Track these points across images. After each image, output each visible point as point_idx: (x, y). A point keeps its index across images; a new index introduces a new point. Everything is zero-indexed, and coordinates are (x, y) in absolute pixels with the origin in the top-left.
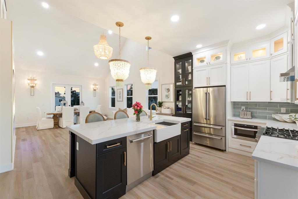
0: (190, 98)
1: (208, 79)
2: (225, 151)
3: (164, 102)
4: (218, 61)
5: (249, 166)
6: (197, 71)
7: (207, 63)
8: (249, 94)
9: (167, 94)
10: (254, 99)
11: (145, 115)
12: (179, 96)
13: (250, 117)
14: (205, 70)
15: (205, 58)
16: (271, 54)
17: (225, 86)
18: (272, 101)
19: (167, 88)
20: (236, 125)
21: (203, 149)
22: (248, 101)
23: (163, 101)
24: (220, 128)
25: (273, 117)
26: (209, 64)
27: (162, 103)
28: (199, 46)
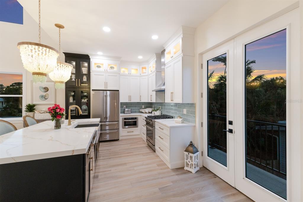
0: (85, 100)
1: (106, 84)
2: (119, 139)
3: (38, 105)
4: (112, 70)
5: (137, 143)
6: (95, 75)
7: (105, 70)
8: (130, 97)
9: (44, 94)
10: (133, 101)
11: (36, 124)
12: (69, 98)
13: (130, 112)
14: (103, 75)
15: (103, 64)
16: (141, 74)
17: (118, 91)
18: (141, 102)
19: (44, 87)
20: (125, 119)
21: (102, 144)
22: (129, 102)
23: (34, 103)
24: (116, 123)
25: (141, 111)
26: (106, 71)
27: (34, 105)
28: (100, 53)
